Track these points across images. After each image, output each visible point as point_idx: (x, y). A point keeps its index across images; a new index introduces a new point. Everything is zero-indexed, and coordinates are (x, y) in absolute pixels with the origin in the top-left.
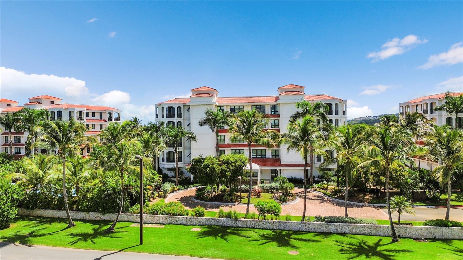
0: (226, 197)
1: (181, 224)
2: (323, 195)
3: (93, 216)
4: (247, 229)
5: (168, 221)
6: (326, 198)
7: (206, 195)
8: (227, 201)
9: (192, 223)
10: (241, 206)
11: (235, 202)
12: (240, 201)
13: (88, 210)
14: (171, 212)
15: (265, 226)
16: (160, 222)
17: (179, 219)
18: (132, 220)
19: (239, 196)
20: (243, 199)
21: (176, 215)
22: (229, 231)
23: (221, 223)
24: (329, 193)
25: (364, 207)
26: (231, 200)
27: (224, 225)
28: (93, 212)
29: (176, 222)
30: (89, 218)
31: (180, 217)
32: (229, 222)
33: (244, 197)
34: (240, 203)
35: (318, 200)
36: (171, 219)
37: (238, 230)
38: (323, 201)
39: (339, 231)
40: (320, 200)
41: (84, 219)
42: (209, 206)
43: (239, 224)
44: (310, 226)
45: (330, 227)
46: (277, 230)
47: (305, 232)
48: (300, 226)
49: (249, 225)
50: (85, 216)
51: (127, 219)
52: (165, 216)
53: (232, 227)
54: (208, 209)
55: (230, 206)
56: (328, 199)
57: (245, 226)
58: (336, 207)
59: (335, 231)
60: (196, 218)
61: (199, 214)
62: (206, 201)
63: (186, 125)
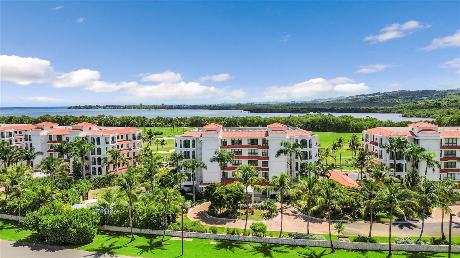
0: (230, 215)
1: (203, 238)
2: (297, 211)
3: (144, 231)
4: (245, 242)
5: (194, 236)
6: (299, 213)
7: (216, 211)
8: (231, 217)
9: (210, 238)
10: (241, 222)
11: (236, 218)
12: (240, 217)
13: (141, 227)
14: (195, 230)
15: (256, 241)
16: (189, 237)
17: (202, 235)
18: (171, 235)
19: (239, 212)
20: (242, 216)
21: (199, 232)
22: (234, 244)
23: (228, 238)
24: (301, 210)
25: (323, 222)
26: (234, 216)
27: (230, 239)
28: (144, 228)
29: (199, 236)
30: (142, 233)
31: (202, 234)
32: (234, 238)
33: (243, 213)
34: (240, 219)
35: (293, 215)
36: (196, 235)
37: (239, 244)
38: (297, 217)
39: (302, 244)
40: (295, 215)
41: (138, 233)
42: (219, 221)
43: (240, 239)
44: (284, 241)
45: (296, 241)
46: (264, 243)
47: (281, 244)
48: (278, 241)
49: (246, 239)
50: (139, 231)
51: (167, 234)
52: (193, 232)
53: (236, 241)
54: (218, 225)
55: (233, 221)
56: (301, 215)
57: (244, 240)
58: (304, 222)
59: (300, 244)
60: (212, 235)
61: (214, 231)
62: (216, 217)
63: (199, 153)
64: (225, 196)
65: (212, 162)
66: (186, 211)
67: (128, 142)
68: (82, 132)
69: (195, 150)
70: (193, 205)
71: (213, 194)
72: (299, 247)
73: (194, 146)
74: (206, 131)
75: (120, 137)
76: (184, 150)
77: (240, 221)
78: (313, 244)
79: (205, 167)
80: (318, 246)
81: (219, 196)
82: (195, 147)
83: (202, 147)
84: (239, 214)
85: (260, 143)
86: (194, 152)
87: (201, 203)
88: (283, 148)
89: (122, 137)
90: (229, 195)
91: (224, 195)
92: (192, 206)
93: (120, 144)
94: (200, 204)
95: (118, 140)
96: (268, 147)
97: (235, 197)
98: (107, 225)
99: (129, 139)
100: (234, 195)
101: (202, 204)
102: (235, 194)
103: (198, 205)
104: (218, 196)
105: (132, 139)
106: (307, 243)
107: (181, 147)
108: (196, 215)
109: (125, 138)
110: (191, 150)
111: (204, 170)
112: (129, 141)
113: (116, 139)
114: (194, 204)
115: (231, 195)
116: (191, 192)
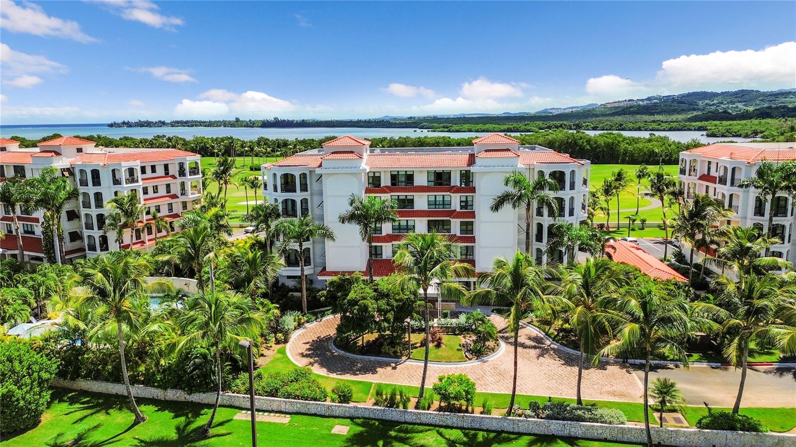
0: (386, 348)
1: (315, 415)
2: (542, 336)
3: (172, 394)
4: (421, 428)
5: (295, 409)
6: (548, 342)
7: (353, 338)
8: (387, 355)
9: (334, 414)
10: (410, 365)
11: (400, 357)
12: (409, 354)
13: (164, 386)
14: (298, 393)
15: (449, 423)
16: (282, 410)
17: (313, 406)
18: (237, 404)
19: (407, 342)
20: (414, 351)
21: (307, 400)
22: (393, 433)
23: (380, 416)
24: (553, 333)
25: (608, 367)
26: (395, 352)
27: (384, 418)
28: (171, 388)
29: (307, 410)
30: (167, 398)
31: (314, 404)
32: (393, 414)
33: (416, 344)
34: (409, 358)
35: (535, 347)
36: (299, 405)
37: (406, 431)
38: (544, 352)
39: (566, 433)
40: (540, 348)
41: (159, 398)
42: (359, 365)
43: (408, 418)
44: (520, 424)
45: (552, 427)
46: (468, 429)
47: (513, 433)
48: (505, 424)
49: (424, 420)
50: (159, 394)
51: (228, 402)
52: (290, 400)
53: (398, 423)
54: (357, 375)
55: (393, 365)
56: (552, 346)
57: (418, 421)
58: (563, 366)
59: (560, 433)
60: (339, 406)
61: (344, 396)
62: (354, 353)
63: (316, 203)
64: (372, 305)
65: (343, 222)
66: (283, 338)
67: (169, 180)
68: (59, 157)
69: (309, 198)
70: (302, 321)
71: (346, 301)
72: (559, 441)
73: (304, 188)
74: (332, 153)
75: (148, 170)
76: (282, 196)
77: (409, 363)
78: (596, 434)
79: (328, 235)
80: (609, 438)
81: (358, 305)
82: (306, 190)
83: (322, 190)
84: (408, 346)
85: (456, 181)
86: (304, 202)
87: (322, 317)
88: (511, 189)
89: (153, 168)
90: (382, 303)
91: (370, 304)
92: (300, 325)
93: (150, 184)
94: (319, 320)
95: (145, 176)
96: (473, 190)
97: (397, 307)
98: (85, 377)
99: (170, 174)
100: (395, 304)
101: (324, 319)
102: (397, 301)
103: (315, 323)
104: (357, 307)
105: (177, 175)
106: (580, 432)
107: (275, 190)
108: (308, 346)
109: (160, 171)
110: (298, 196)
111: (328, 243)
112: (169, 178)
113: (138, 173)
114: (306, 319)
115: (388, 305)
116: (299, 290)
